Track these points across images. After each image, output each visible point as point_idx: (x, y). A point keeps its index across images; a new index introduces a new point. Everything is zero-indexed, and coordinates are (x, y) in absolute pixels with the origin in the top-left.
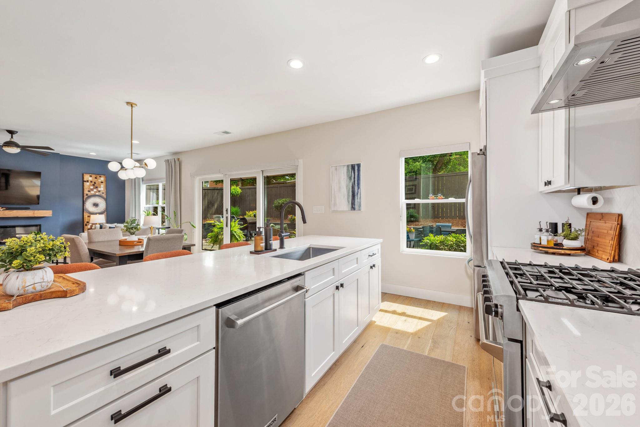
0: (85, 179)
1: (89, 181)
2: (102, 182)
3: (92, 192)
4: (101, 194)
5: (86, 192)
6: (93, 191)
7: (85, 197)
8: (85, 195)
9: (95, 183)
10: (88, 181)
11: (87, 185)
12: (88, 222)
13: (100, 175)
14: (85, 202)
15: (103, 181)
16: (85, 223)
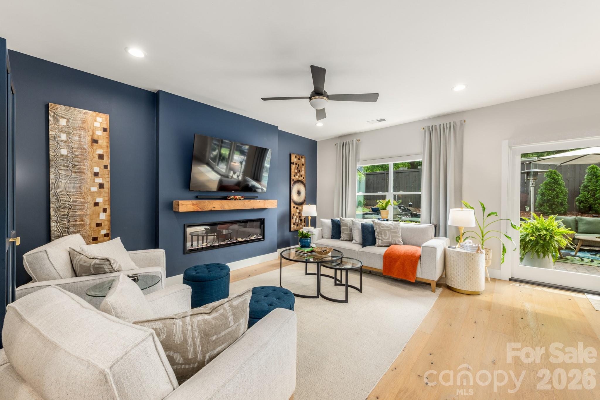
0: (292, 161)
1: (295, 164)
2: (303, 165)
3: (297, 177)
4: (302, 179)
5: (293, 177)
6: (297, 175)
7: (292, 183)
8: (292, 180)
9: (298, 165)
10: (293, 163)
11: (293, 166)
12: (293, 215)
13: (302, 156)
14: (292, 189)
15: (304, 163)
16: (292, 215)
